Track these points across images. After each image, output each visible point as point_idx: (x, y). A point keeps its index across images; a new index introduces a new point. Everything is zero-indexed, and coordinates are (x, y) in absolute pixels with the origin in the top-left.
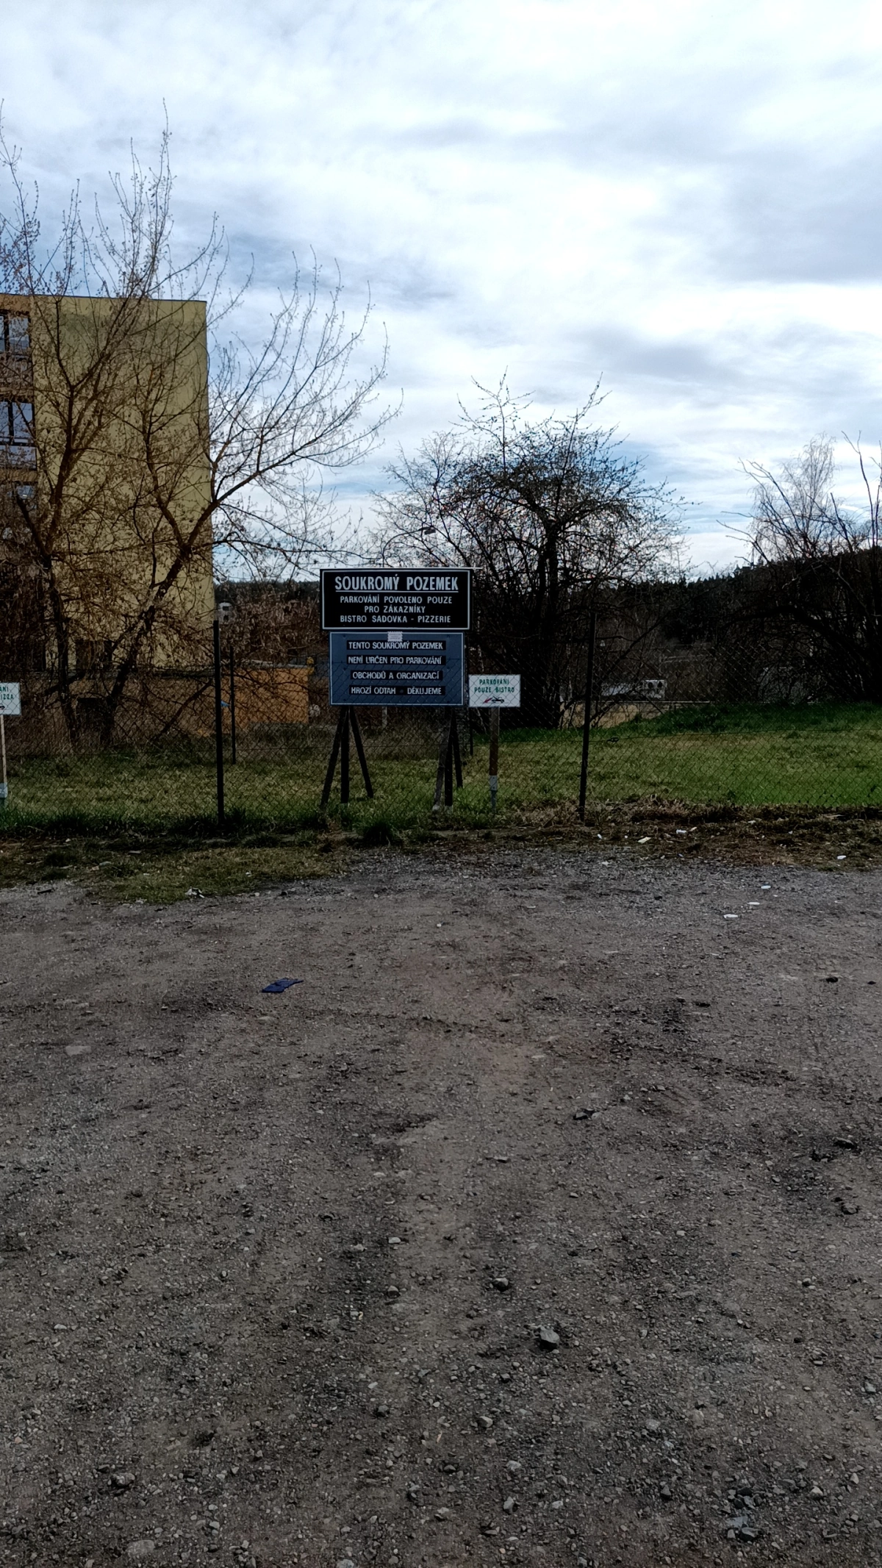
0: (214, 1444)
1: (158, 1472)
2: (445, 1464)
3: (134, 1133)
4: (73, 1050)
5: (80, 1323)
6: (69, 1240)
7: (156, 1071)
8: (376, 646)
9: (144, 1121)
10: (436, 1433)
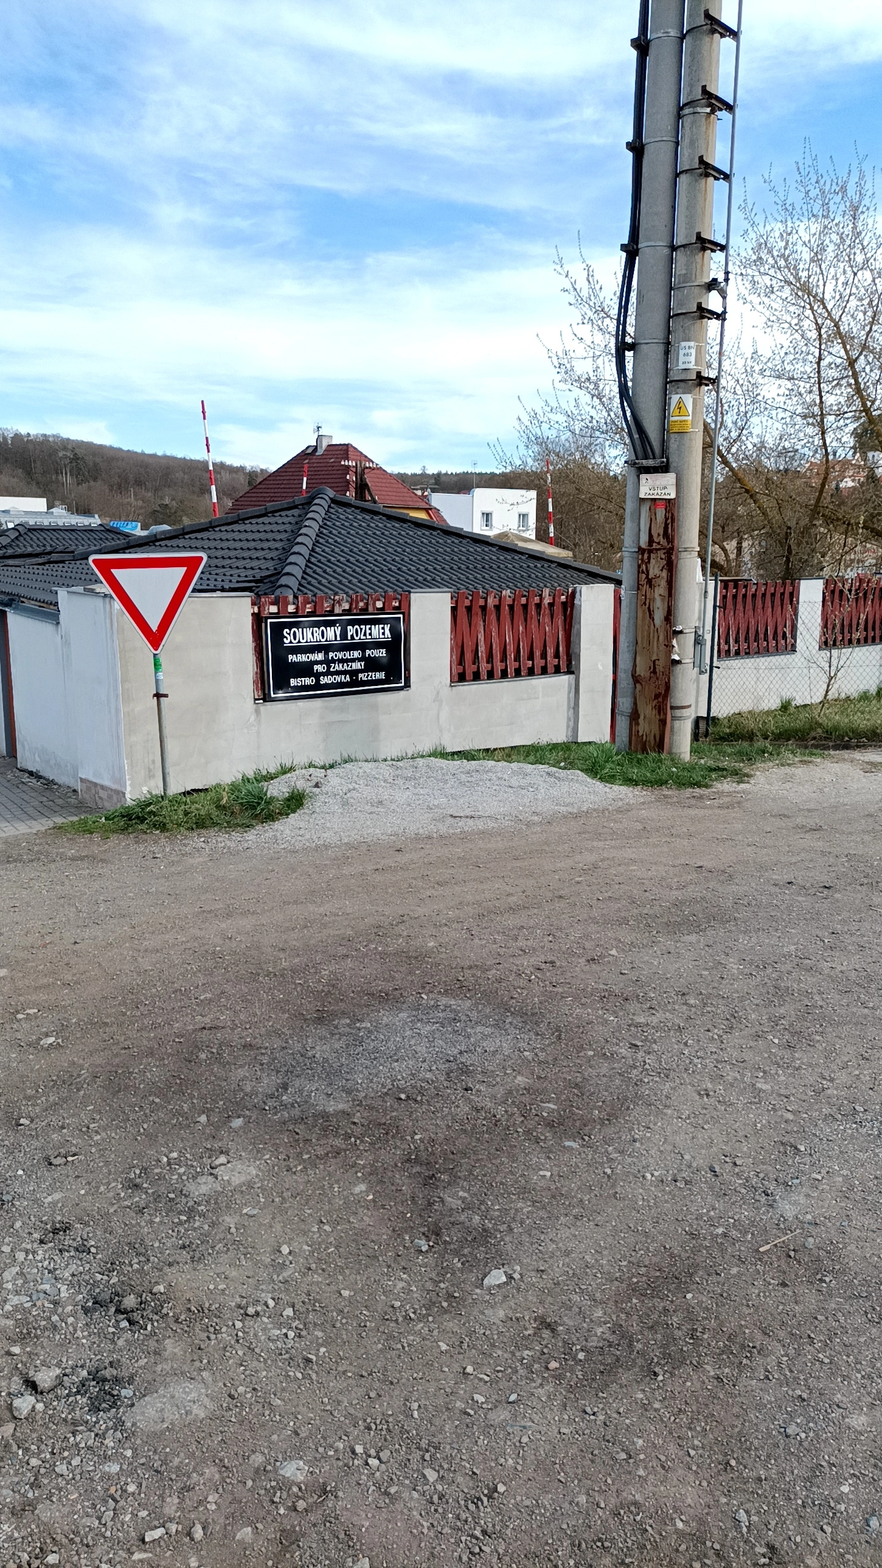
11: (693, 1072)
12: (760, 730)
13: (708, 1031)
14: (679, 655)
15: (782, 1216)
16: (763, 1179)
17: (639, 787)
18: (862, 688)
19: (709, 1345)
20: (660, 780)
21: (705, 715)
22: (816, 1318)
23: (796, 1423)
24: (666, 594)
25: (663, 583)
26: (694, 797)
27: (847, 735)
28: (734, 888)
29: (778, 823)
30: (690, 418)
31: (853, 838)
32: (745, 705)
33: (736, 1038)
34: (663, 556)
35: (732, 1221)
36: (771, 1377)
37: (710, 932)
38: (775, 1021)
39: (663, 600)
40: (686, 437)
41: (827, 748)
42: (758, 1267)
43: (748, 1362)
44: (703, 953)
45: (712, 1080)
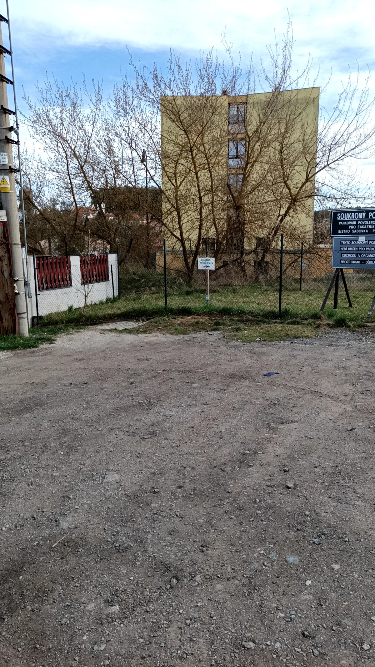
0: (182, 488)
1: (166, 491)
2: (240, 507)
3: (200, 411)
4: (194, 385)
5: (163, 455)
6: (168, 435)
7: (215, 395)
8: (353, 243)
9: (205, 408)
10: (241, 500)
11: (26, 475)
12: (60, 320)
13: (33, 455)
14: (18, 290)
15: (62, 529)
16: (55, 515)
17: (5, 351)
18: (100, 299)
19: (29, 596)
20: (15, 346)
21: (36, 316)
22: (75, 568)
23: (66, 617)
24: (8, 264)
25: (6, 259)
26: (31, 352)
27: (95, 319)
28: (47, 390)
29: (66, 359)
30: (9, 186)
31: (97, 361)
32: (54, 310)
33: (46, 456)
34: (5, 247)
35: (41, 537)
36: (55, 601)
37: (36, 411)
38: (62, 444)
39: (7, 266)
40: (9, 194)
41: (88, 325)
42: (52, 554)
43: (46, 598)
44: (33, 421)
45: (34, 477)
